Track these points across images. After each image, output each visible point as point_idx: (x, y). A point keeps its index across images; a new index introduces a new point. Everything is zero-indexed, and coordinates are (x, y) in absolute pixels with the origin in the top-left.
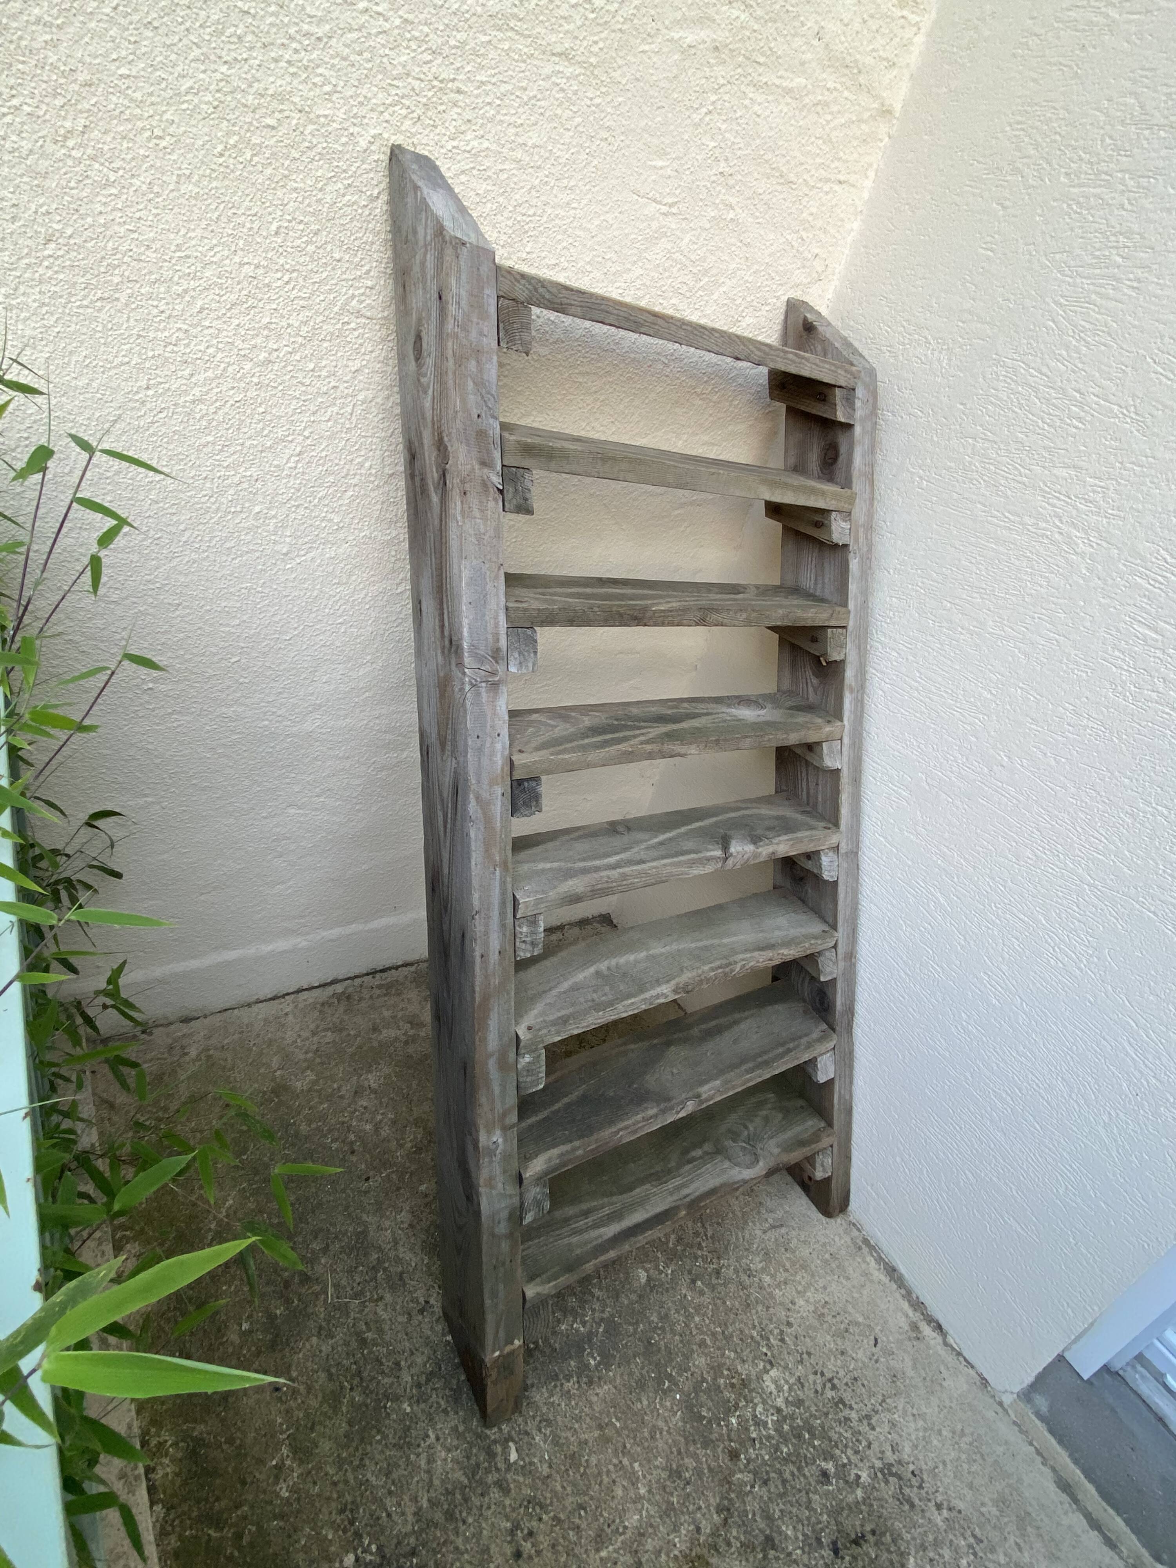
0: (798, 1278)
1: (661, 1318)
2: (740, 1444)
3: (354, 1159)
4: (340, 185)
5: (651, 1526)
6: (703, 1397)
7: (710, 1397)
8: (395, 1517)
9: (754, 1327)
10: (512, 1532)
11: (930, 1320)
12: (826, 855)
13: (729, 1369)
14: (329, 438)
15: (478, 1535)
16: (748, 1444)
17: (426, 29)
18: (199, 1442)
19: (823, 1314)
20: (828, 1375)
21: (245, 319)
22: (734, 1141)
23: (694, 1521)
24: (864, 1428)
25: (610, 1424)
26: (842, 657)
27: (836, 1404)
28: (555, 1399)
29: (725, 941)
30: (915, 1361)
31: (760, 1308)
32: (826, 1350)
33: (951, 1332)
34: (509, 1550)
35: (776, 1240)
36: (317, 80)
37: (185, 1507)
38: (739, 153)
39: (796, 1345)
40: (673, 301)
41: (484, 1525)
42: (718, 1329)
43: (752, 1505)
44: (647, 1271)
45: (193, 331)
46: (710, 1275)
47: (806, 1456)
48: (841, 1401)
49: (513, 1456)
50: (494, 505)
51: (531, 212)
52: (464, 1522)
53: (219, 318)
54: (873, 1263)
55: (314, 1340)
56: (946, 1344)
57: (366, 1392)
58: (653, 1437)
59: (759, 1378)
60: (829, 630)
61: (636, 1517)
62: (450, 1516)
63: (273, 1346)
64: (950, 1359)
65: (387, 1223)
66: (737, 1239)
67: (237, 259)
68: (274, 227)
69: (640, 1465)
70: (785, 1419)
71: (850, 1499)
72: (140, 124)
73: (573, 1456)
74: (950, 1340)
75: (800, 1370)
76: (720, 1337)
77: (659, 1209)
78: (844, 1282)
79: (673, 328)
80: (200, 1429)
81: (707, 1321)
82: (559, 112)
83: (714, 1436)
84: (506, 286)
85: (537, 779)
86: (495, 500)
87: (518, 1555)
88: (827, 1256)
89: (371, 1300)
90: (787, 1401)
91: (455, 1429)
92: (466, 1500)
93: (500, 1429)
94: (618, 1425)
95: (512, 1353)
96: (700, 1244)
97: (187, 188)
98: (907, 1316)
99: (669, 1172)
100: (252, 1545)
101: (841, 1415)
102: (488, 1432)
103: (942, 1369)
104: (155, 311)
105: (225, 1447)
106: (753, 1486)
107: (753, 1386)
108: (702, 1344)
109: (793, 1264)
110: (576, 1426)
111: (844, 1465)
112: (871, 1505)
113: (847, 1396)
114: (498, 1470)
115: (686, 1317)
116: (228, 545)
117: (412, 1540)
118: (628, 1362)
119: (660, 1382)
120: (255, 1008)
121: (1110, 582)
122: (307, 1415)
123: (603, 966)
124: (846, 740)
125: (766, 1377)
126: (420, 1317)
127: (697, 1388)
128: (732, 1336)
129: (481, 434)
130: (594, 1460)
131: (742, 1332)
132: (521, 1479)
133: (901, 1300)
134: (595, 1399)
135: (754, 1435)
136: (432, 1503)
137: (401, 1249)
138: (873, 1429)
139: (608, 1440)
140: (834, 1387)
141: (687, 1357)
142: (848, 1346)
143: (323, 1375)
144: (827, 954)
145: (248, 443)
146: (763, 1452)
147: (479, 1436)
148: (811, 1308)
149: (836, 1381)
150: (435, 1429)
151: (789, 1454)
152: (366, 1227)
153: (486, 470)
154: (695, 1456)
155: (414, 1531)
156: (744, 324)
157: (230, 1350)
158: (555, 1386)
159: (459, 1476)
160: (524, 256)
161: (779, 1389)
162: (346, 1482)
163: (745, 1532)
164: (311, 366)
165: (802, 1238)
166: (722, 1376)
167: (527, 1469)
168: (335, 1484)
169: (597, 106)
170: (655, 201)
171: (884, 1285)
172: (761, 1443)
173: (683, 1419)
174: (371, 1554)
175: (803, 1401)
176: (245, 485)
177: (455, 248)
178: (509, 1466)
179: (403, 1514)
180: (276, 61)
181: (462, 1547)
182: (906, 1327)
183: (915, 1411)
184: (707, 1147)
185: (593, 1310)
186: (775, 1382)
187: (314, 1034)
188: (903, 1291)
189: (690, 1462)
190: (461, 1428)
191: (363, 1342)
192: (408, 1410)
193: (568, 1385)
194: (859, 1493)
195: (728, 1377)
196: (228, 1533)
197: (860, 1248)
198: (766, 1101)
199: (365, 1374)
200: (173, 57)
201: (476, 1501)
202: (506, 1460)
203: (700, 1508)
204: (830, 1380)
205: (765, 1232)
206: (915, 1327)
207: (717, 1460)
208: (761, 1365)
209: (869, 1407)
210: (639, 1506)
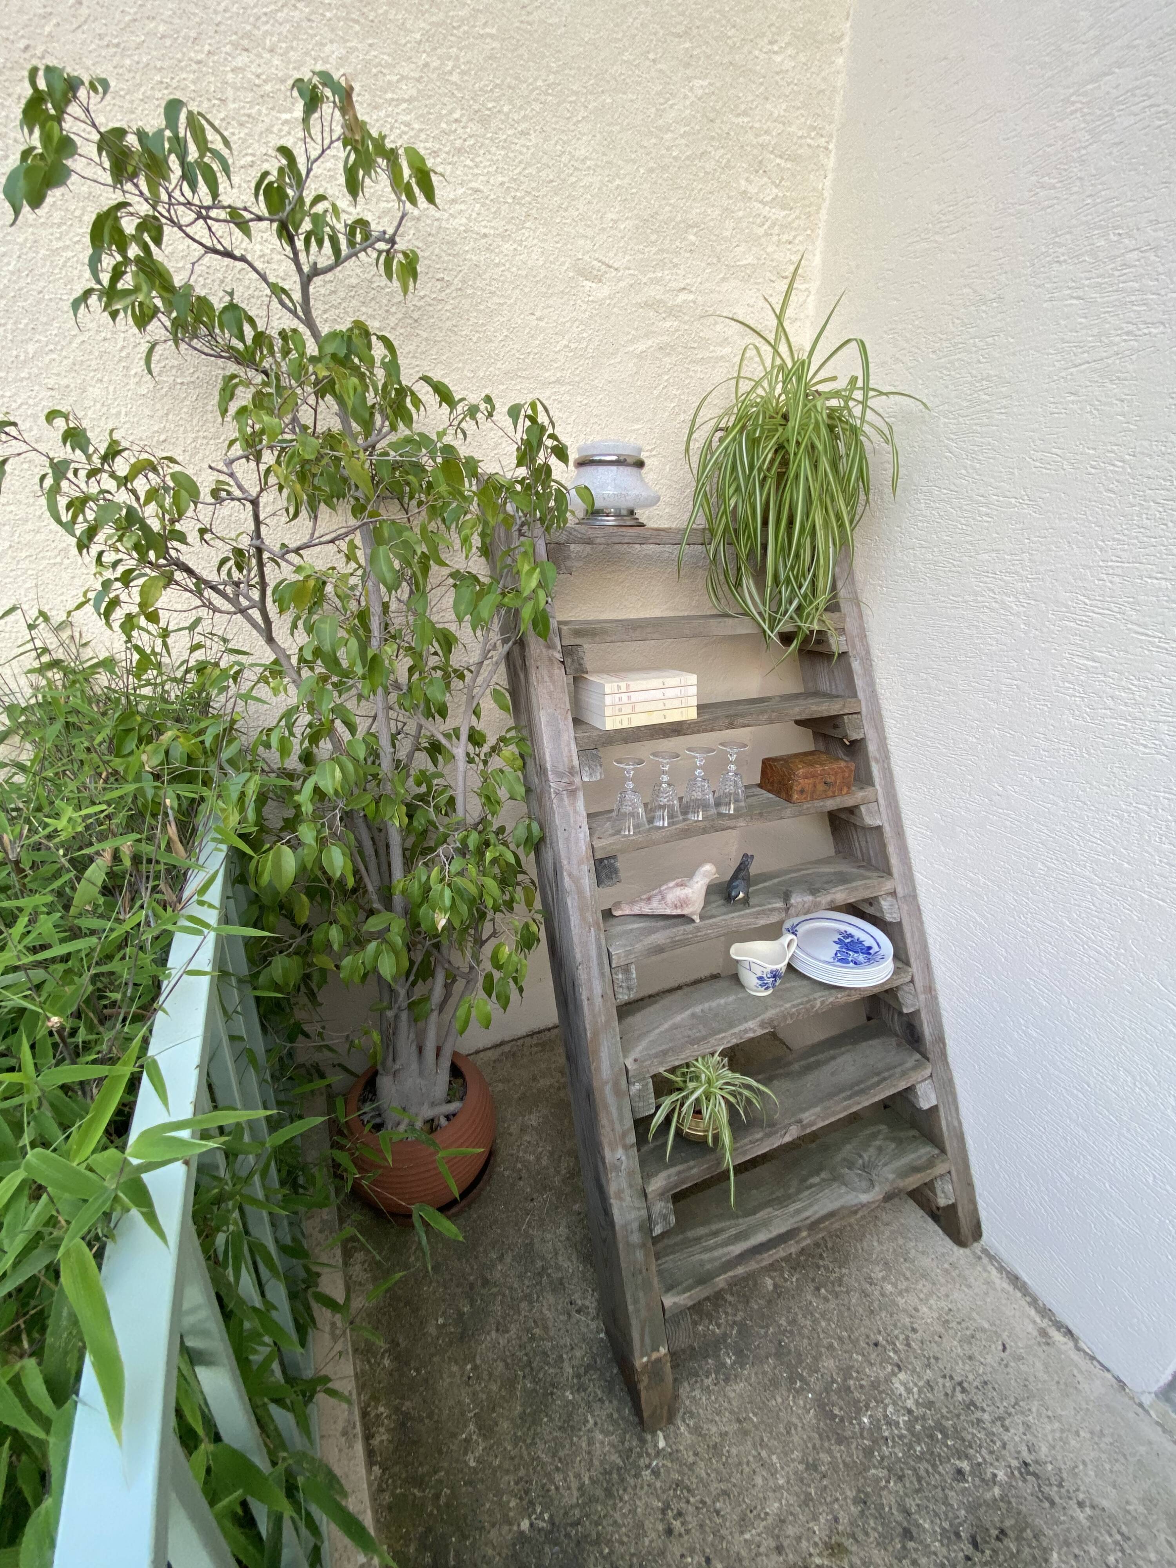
0: (920, 1286)
1: (790, 1323)
2: (873, 1442)
5: (792, 1514)
6: (835, 1398)
7: (840, 1397)
8: (562, 1491)
9: (880, 1332)
10: (664, 1511)
11: (1059, 1326)
12: (885, 899)
13: (857, 1372)
15: (633, 1511)
16: (881, 1442)
18: (406, 1415)
19: (947, 1321)
20: (958, 1379)
22: (849, 1168)
23: (832, 1511)
24: (997, 1429)
25: (747, 1418)
26: (862, 736)
27: (968, 1407)
28: (697, 1393)
30: (1046, 1366)
31: (884, 1314)
32: (953, 1355)
33: (1081, 1336)
34: (660, 1527)
35: (894, 1250)
37: (396, 1469)
39: (922, 1350)
41: (638, 1503)
42: (845, 1334)
43: (888, 1500)
44: (773, 1278)
46: (833, 1283)
47: (939, 1455)
48: (972, 1403)
49: (662, 1444)
52: (621, 1499)
54: (994, 1272)
55: (494, 1334)
56: (1078, 1348)
57: (536, 1380)
58: (788, 1433)
59: (888, 1380)
60: (845, 718)
61: (776, 1505)
62: (609, 1493)
63: (462, 1338)
64: (1083, 1362)
65: (549, 1236)
66: (856, 1250)
69: (778, 1458)
70: (917, 1419)
71: (988, 1496)
73: (715, 1447)
74: (1081, 1344)
75: (929, 1374)
76: (847, 1341)
78: (967, 1290)
80: (407, 1405)
81: (834, 1326)
83: (848, 1433)
85: (615, 858)
87: (669, 1532)
89: (538, 1301)
90: (917, 1403)
91: (610, 1416)
92: (622, 1480)
94: (755, 1419)
95: (659, 1360)
96: (821, 1255)
98: (1034, 1322)
100: (448, 1505)
101: (973, 1418)
103: (1076, 1372)
105: (426, 1421)
106: (888, 1482)
107: (882, 1388)
108: (830, 1347)
109: (913, 1273)
110: (717, 1419)
111: (979, 1464)
112: (1010, 1503)
113: (978, 1399)
114: (648, 1454)
115: (813, 1322)
117: (577, 1512)
118: (762, 1362)
119: (792, 1381)
122: (489, 1398)
123: (697, 1009)
124: (881, 801)
125: (894, 1380)
126: (578, 1317)
127: (827, 1390)
128: (858, 1340)
130: (734, 1451)
131: (868, 1337)
132: (669, 1464)
133: (1027, 1308)
134: (732, 1395)
135: (886, 1434)
136: (593, 1480)
137: (561, 1259)
138: (1007, 1430)
139: (746, 1433)
140: (964, 1390)
141: (817, 1358)
142: (975, 1350)
143: (501, 1364)
144: (906, 988)
146: (897, 1450)
148: (935, 1315)
149: (965, 1385)
150: (593, 1416)
151: (922, 1453)
152: (532, 1239)
155: (578, 1505)
157: (430, 1340)
158: (696, 1382)
159: (615, 1458)
161: (909, 1391)
162: (522, 1457)
163: (883, 1524)
165: (920, 1248)
166: (851, 1377)
167: (674, 1455)
168: (512, 1458)
171: (1008, 1293)
172: (894, 1441)
173: (816, 1416)
174: (543, 1520)
175: (933, 1402)
178: (658, 1453)
179: (569, 1488)
181: (620, 1521)
182: (1035, 1333)
183: (1050, 1413)
185: (727, 1314)
186: (904, 1384)
188: (1028, 1299)
189: (825, 1457)
190: (615, 1416)
191: (533, 1339)
192: (571, 1397)
193: (708, 1382)
194: (997, 1491)
195: (857, 1379)
196: (429, 1493)
197: (980, 1258)
199: (535, 1365)
201: (632, 1481)
202: (656, 1446)
203: (837, 1500)
204: (960, 1384)
205: (882, 1243)
206: (1043, 1333)
207: (851, 1456)
208: (889, 1368)
209: (1002, 1409)
210: (778, 1495)
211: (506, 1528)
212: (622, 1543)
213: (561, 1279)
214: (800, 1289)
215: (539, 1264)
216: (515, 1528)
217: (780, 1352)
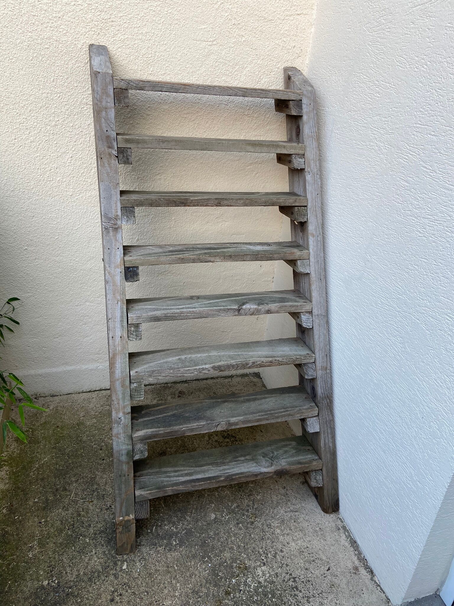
0: (296, 534)
1: (215, 534)
2: (233, 590)
3: (101, 452)
4: (73, 61)
6: (222, 568)
7: (226, 569)
8: (68, 574)
9: (262, 548)
10: (113, 592)
11: (367, 568)
12: (304, 315)
13: (241, 561)
14: (82, 150)
15: (98, 589)
16: (237, 591)
17: (97, 5)
18: (7, 532)
19: (303, 552)
20: (294, 576)
21: (45, 112)
22: (263, 457)
24: (304, 601)
25: (172, 567)
26: (305, 220)
27: (293, 588)
28: (152, 552)
29: (250, 353)
30: (349, 582)
31: (269, 541)
32: (298, 566)
33: (378, 575)
34: (109, 597)
35: (291, 516)
36: (61, 30)
38: (240, 15)
39: (282, 560)
40: (223, 78)
41: (102, 586)
42: (242, 545)
44: (215, 514)
45: (29, 118)
46: (248, 523)
47: (266, 603)
48: (296, 588)
49: (125, 567)
50: (115, 162)
51: (150, 56)
52: (95, 583)
53: (36, 113)
54: (344, 537)
55: (60, 510)
56: (372, 579)
57: (74, 531)
58: (191, 577)
59: (255, 568)
60: (296, 208)
62: (90, 580)
63: (44, 509)
64: (371, 585)
65: (105, 476)
66: (269, 512)
67: (40, 92)
68: (52, 79)
69: (180, 585)
72: (5, 56)
73: (150, 574)
74: (375, 579)
75: (279, 570)
76: (242, 548)
77: (210, 476)
78: (322, 541)
79: (194, 88)
80: (8, 529)
81: (238, 540)
82: (154, 19)
83: (222, 584)
84: (116, 84)
85: (137, 267)
86: (115, 160)
87: (112, 600)
88: (318, 529)
89: (88, 501)
90: (266, 581)
91: (104, 552)
92: (99, 576)
93: (123, 557)
94: (176, 568)
95: (129, 521)
96: (248, 510)
97: (22, 72)
98: (354, 563)
99: (224, 463)
100: (13, 568)
101: (293, 593)
102: (117, 556)
103: (364, 589)
104: (15, 113)
105: (15, 536)
107: (250, 570)
108: (232, 548)
109: (296, 528)
110: (157, 564)
113: (300, 587)
114: (116, 570)
115: (228, 536)
116: (49, 193)
117: (72, 584)
118: (191, 547)
119: (203, 557)
120: (81, 395)
121: (392, 164)
122: (48, 534)
123: (183, 357)
124: (312, 259)
125: (259, 568)
126: (105, 511)
127: (220, 565)
128: (248, 549)
129: (108, 137)
130: (159, 577)
131: (254, 548)
132: (125, 576)
133: (353, 556)
134: (169, 556)
135: (242, 588)
136: (85, 574)
137: (107, 486)
138: (309, 602)
140: (295, 581)
141: (222, 551)
142: (311, 567)
143: (59, 522)
144: (310, 365)
145: (52, 155)
146: (243, 596)
147: (113, 557)
148: (298, 548)
149: (297, 579)
150: (96, 550)
151: (257, 600)
152: (96, 476)
153: (110, 150)
154: (208, 589)
155: (74, 581)
156: (263, 82)
157: (28, 507)
158: (154, 548)
159: (99, 568)
160: (150, 72)
161: (264, 574)
162: (55, 558)
164: (72, 125)
165: (307, 519)
166: (236, 563)
167: (128, 573)
168: (50, 558)
169: (170, 13)
170: (204, 41)
171: (346, 548)
172: (244, 592)
173: (208, 574)
174: (55, 583)
175: (275, 582)
176: (52, 171)
177: (95, 75)
178: (121, 570)
179: (72, 574)
180: (46, 28)
181: (91, 591)
182: (351, 568)
183: (338, 602)
184: (247, 457)
185: (183, 524)
186: (263, 572)
187: (102, 406)
188: (356, 553)
189: (204, 590)
190: (107, 552)
191: (79, 515)
192: (88, 541)
193: (159, 548)
195: (239, 564)
196: (6, 562)
197: (339, 529)
198: (290, 445)
199: (76, 526)
200: (13, 34)
201: (103, 578)
202: (121, 568)
204: (294, 578)
205: (286, 512)
206: (356, 568)
207: (218, 592)
208: (258, 564)
209: (312, 593)
210: (173, 599)
211: (36, 582)
212: (88, 599)
213: (104, 495)
214: (228, 522)
215: (95, 487)
216: (40, 583)
217: (204, 544)
